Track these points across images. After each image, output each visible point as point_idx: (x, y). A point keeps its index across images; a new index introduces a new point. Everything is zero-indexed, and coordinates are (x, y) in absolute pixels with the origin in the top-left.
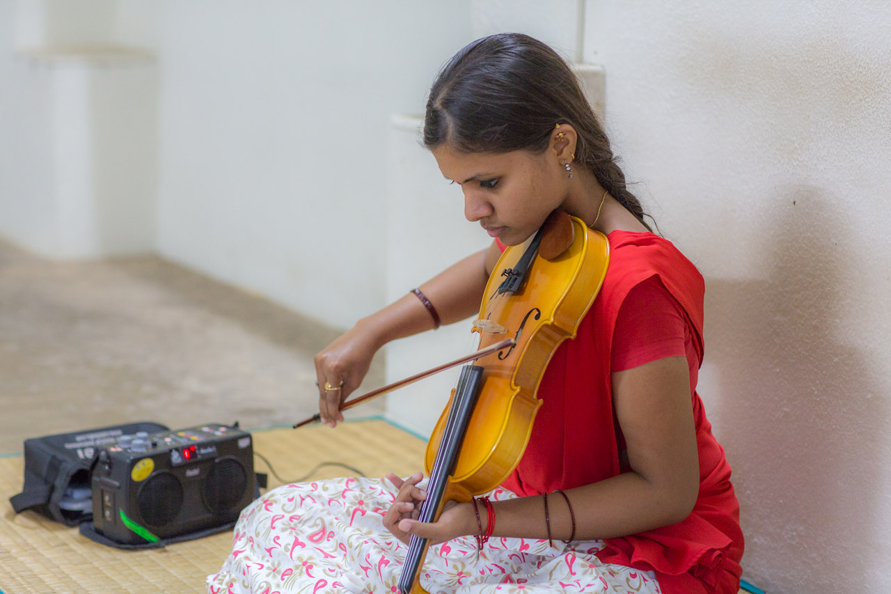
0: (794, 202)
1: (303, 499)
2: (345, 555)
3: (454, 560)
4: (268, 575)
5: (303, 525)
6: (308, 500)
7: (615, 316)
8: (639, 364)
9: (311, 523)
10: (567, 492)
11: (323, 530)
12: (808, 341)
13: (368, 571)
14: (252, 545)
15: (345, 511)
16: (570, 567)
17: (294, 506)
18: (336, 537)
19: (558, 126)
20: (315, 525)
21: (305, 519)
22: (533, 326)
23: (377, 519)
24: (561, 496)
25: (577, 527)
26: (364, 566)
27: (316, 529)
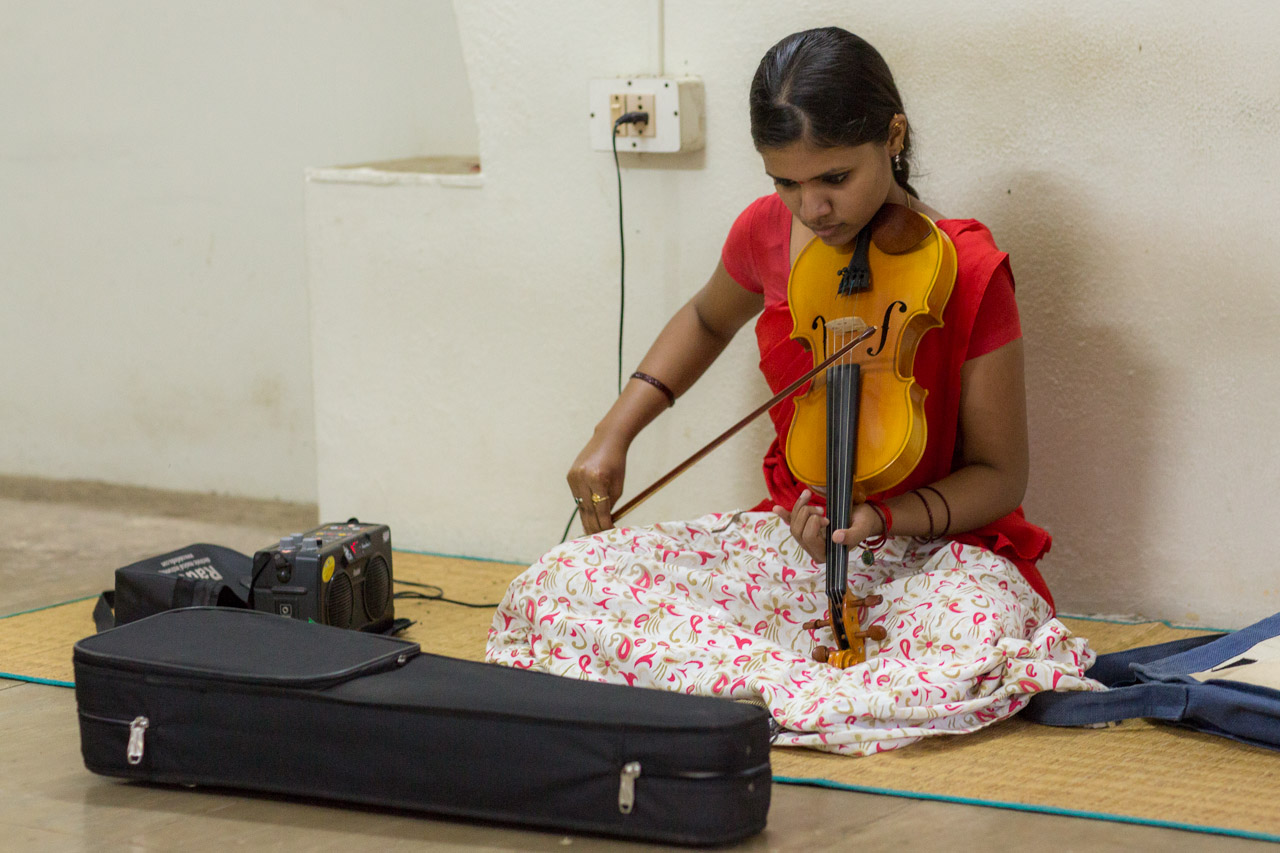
1: (605, 551)
2: (687, 595)
4: (616, 627)
5: (620, 574)
6: (609, 550)
9: (628, 571)
11: (646, 575)
13: (727, 604)
14: (568, 605)
15: (653, 555)
16: (958, 557)
17: (597, 559)
18: (668, 579)
19: (896, 116)
20: (633, 573)
21: (621, 568)
27: (637, 577)
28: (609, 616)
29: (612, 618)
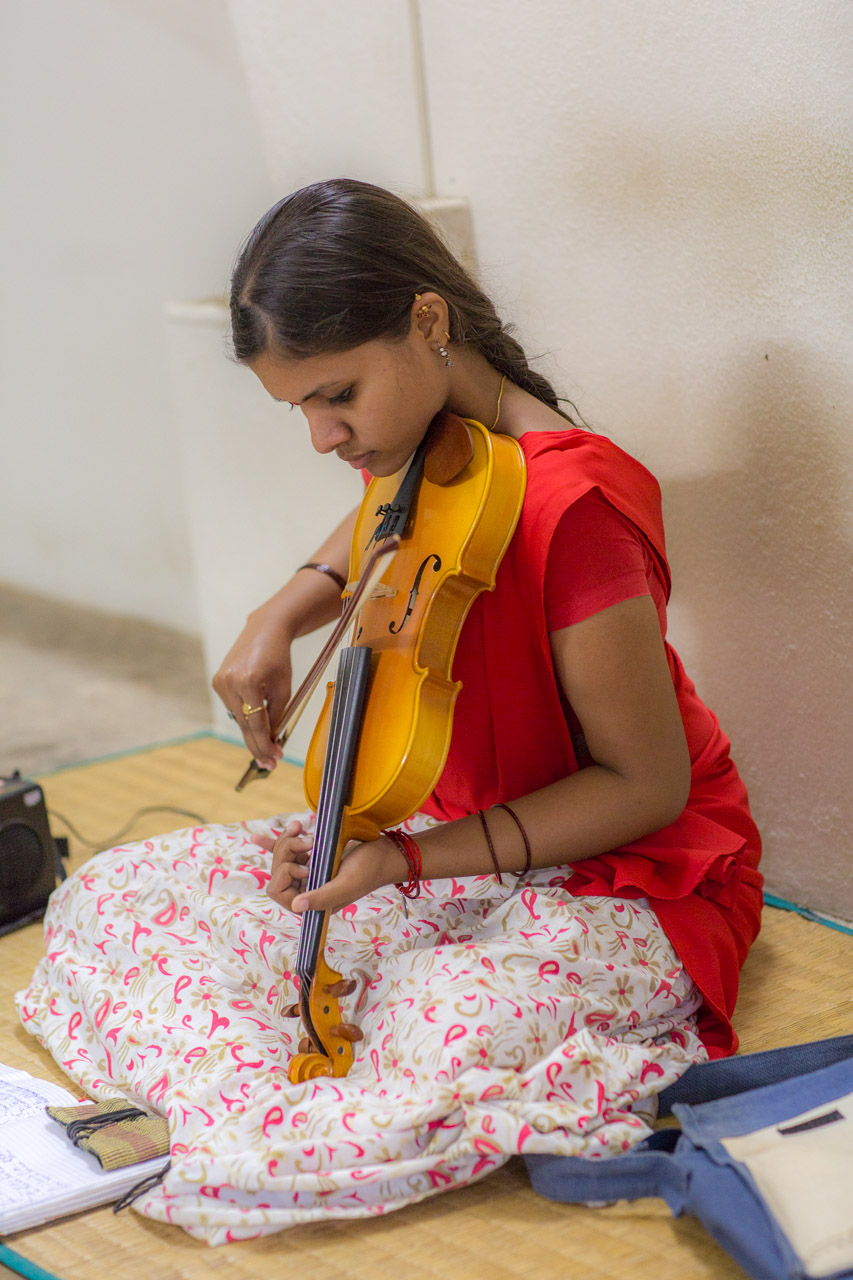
0: (766, 357)
1: (136, 867)
2: (209, 937)
3: (364, 922)
4: (105, 981)
5: (143, 902)
6: (144, 868)
7: (545, 552)
8: (587, 614)
9: (154, 899)
10: (510, 805)
11: (173, 907)
12: (812, 548)
13: (246, 954)
14: (75, 942)
15: (198, 875)
17: (124, 879)
18: (192, 914)
19: (418, 297)
20: (160, 900)
21: (144, 894)
22: (432, 580)
23: (246, 881)
24: (503, 812)
25: (533, 849)
26: (239, 949)
27: (162, 907)
28: (103, 966)
29: (107, 968)
